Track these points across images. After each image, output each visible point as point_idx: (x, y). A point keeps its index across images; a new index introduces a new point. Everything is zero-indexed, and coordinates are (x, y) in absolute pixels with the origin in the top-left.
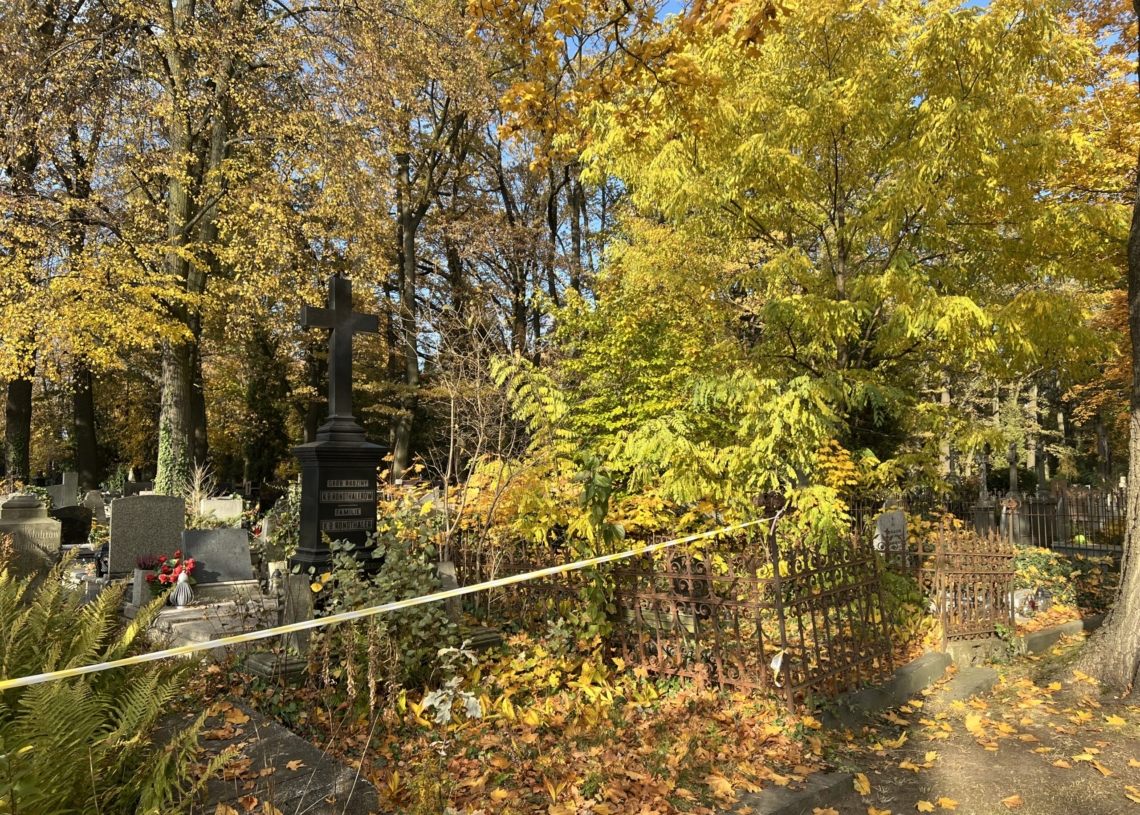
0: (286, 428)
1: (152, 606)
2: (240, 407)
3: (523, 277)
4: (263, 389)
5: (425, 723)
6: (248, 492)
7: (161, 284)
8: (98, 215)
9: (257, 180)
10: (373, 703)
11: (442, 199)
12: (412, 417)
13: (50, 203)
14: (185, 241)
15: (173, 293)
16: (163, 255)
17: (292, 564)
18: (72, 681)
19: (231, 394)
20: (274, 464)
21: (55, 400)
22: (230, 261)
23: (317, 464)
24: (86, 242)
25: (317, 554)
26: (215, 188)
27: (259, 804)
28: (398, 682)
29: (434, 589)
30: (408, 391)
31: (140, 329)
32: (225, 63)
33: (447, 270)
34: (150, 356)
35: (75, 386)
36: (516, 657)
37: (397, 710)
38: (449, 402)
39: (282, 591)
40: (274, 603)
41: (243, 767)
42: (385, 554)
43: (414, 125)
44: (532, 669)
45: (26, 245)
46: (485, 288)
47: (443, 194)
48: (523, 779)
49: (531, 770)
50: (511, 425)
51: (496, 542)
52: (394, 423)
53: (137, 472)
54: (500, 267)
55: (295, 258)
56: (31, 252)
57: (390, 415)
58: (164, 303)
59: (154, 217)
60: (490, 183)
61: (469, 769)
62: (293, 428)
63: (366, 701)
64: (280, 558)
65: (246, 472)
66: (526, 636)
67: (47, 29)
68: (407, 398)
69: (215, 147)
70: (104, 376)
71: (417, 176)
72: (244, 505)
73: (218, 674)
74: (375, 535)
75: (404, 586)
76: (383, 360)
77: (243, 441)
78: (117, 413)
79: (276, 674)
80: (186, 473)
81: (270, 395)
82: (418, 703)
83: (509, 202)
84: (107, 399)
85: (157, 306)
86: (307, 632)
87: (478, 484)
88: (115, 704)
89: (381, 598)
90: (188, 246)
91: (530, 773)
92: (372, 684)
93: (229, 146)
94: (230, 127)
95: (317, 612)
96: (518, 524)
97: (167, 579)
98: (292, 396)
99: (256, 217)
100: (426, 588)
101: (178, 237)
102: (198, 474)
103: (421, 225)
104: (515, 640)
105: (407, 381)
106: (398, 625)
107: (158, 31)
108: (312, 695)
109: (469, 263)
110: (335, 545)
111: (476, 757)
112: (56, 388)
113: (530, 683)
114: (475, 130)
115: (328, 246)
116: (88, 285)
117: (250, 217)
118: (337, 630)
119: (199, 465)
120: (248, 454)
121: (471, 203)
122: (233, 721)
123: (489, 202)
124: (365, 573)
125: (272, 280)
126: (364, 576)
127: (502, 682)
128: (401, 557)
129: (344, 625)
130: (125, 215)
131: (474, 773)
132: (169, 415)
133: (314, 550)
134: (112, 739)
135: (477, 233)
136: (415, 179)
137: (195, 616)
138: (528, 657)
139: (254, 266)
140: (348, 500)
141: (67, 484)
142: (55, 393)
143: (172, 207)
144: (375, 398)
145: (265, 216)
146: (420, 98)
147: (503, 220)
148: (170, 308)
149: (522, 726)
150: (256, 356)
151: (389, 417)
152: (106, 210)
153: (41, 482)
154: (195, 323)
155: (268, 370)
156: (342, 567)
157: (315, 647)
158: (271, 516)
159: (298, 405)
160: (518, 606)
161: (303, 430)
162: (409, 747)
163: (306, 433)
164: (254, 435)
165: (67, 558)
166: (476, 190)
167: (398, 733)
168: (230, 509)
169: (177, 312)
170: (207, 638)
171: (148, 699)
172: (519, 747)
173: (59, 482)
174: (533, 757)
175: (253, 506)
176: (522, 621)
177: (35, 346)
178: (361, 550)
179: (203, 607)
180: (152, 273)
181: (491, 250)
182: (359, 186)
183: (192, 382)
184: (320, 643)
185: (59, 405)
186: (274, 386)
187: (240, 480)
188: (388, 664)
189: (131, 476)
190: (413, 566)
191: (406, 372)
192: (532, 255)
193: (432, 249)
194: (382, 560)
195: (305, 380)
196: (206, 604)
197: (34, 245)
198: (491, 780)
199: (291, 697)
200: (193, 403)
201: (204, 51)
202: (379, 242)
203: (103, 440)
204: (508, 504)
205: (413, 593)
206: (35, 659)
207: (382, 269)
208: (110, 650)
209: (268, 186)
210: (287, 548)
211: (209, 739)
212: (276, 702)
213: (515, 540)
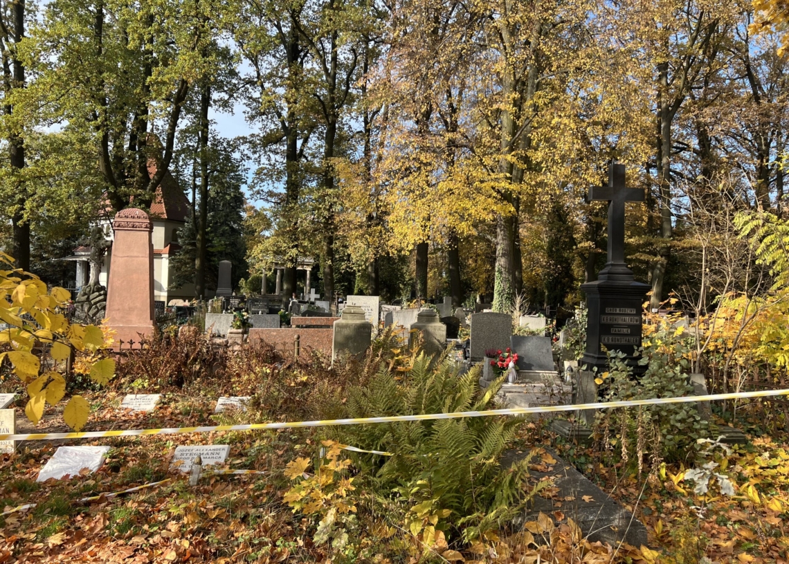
0: (572, 270)
1: (498, 381)
2: (543, 256)
3: (768, 145)
4: (557, 244)
5: (681, 490)
6: (548, 312)
7: (496, 180)
8: (463, 141)
9: (556, 103)
10: (641, 468)
11: (695, 92)
12: (665, 262)
13: (438, 138)
14: (511, 150)
15: (504, 185)
16: (498, 161)
17: (581, 363)
18: (458, 420)
19: (538, 248)
20: (564, 295)
21: (439, 254)
22: (539, 160)
23: (598, 296)
24: (455, 158)
25: (598, 358)
26: (529, 111)
27: (565, 519)
28: (659, 457)
29: (687, 393)
30: (663, 242)
31: (485, 209)
32: (537, 27)
33: (697, 147)
34: (489, 226)
35: (450, 245)
36: (760, 455)
37: (659, 476)
38: (702, 251)
39: (574, 381)
40: (569, 388)
41: (554, 492)
42: (648, 364)
43: (672, 39)
44: (775, 467)
45: (426, 164)
46: (731, 157)
47: (695, 88)
48: (768, 551)
49: (775, 545)
50: (757, 269)
51: (741, 361)
52: (651, 266)
53: (482, 297)
54: (746, 139)
55: (581, 153)
56: (429, 168)
57: (648, 261)
58: (499, 192)
59: (493, 138)
60: (738, 71)
61: (719, 533)
62: (577, 270)
63: (634, 466)
64: (572, 359)
65: (546, 300)
66: (770, 439)
67: (435, 32)
68: (663, 248)
69: (530, 85)
70: (464, 239)
71: (674, 78)
72: (547, 321)
73: (534, 429)
74: (641, 349)
75: (663, 388)
76: (643, 220)
77: (544, 279)
78: (470, 262)
79: (572, 435)
80: (511, 298)
81: (562, 247)
82: (675, 475)
83: (755, 84)
84: (465, 253)
85: (495, 194)
86: (594, 411)
87: (724, 315)
88: (479, 436)
89: (645, 394)
90: (513, 153)
91: (774, 548)
92: (640, 454)
93: (539, 82)
94: (539, 70)
95: (600, 398)
96: (761, 350)
97: (502, 365)
98: (577, 248)
99: (556, 128)
100: (682, 392)
101: (507, 149)
102: (518, 300)
103: (676, 115)
104: (759, 442)
105: (662, 235)
106: (659, 415)
107: (496, 16)
108: (597, 454)
109: (717, 139)
110: (612, 353)
111: (725, 525)
112: (440, 247)
113: (773, 477)
114: (725, 31)
115: (604, 141)
116: (457, 186)
117: (552, 128)
118: (613, 413)
119: (519, 294)
120: (547, 288)
121: (721, 90)
122: (547, 461)
123: (736, 88)
124: (634, 375)
125: (566, 170)
126: (632, 378)
127: (747, 471)
128: (661, 367)
129: (619, 410)
130: (477, 139)
131: (723, 536)
132: (501, 262)
133: (596, 356)
134: (478, 458)
135: (725, 114)
136: (672, 81)
137: (519, 390)
138: (771, 457)
139: (554, 162)
140: (620, 322)
141: (446, 303)
142: (439, 250)
143: (504, 129)
144: (637, 248)
145: (562, 126)
146: (677, 17)
147: (749, 101)
148: (502, 195)
149: (766, 509)
150: (553, 222)
151: (647, 262)
152: (467, 137)
153: (432, 302)
154: (516, 202)
155: (561, 231)
156: (617, 370)
157: (598, 422)
158: (566, 330)
159: (581, 255)
160: (761, 416)
161: (584, 272)
162: (669, 505)
163: (586, 274)
164: (552, 275)
165: (449, 347)
166: (724, 80)
167: (660, 493)
168: (537, 323)
169: (506, 197)
170: (527, 405)
171: (498, 438)
172: (764, 526)
173: (441, 301)
174: (775, 535)
175: (552, 322)
176: (766, 428)
177: (431, 223)
178: (630, 359)
179: (523, 385)
180: (491, 173)
181: (738, 126)
182: (629, 94)
183: (514, 241)
184: (602, 420)
185: (441, 257)
186: (565, 242)
187: (542, 305)
188: (652, 442)
189: (478, 300)
190: (670, 374)
191: (661, 228)
192: (776, 125)
193: (685, 133)
194: (646, 367)
195: (586, 237)
196: (527, 383)
197: (430, 164)
198: (738, 545)
199: (582, 453)
200: (514, 254)
201: (524, 22)
202: (643, 132)
203: (463, 277)
204: (752, 333)
205: (670, 394)
206: (437, 403)
207: (646, 153)
208: (477, 405)
209: (565, 105)
210: (576, 352)
211: (532, 470)
212: (572, 454)
213: (758, 362)
